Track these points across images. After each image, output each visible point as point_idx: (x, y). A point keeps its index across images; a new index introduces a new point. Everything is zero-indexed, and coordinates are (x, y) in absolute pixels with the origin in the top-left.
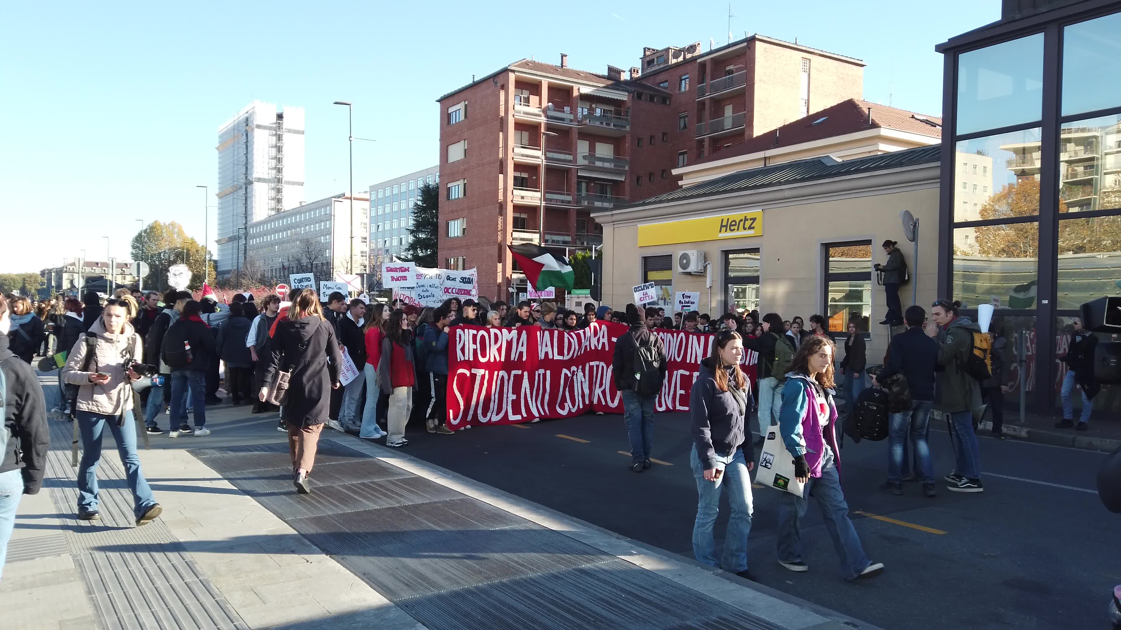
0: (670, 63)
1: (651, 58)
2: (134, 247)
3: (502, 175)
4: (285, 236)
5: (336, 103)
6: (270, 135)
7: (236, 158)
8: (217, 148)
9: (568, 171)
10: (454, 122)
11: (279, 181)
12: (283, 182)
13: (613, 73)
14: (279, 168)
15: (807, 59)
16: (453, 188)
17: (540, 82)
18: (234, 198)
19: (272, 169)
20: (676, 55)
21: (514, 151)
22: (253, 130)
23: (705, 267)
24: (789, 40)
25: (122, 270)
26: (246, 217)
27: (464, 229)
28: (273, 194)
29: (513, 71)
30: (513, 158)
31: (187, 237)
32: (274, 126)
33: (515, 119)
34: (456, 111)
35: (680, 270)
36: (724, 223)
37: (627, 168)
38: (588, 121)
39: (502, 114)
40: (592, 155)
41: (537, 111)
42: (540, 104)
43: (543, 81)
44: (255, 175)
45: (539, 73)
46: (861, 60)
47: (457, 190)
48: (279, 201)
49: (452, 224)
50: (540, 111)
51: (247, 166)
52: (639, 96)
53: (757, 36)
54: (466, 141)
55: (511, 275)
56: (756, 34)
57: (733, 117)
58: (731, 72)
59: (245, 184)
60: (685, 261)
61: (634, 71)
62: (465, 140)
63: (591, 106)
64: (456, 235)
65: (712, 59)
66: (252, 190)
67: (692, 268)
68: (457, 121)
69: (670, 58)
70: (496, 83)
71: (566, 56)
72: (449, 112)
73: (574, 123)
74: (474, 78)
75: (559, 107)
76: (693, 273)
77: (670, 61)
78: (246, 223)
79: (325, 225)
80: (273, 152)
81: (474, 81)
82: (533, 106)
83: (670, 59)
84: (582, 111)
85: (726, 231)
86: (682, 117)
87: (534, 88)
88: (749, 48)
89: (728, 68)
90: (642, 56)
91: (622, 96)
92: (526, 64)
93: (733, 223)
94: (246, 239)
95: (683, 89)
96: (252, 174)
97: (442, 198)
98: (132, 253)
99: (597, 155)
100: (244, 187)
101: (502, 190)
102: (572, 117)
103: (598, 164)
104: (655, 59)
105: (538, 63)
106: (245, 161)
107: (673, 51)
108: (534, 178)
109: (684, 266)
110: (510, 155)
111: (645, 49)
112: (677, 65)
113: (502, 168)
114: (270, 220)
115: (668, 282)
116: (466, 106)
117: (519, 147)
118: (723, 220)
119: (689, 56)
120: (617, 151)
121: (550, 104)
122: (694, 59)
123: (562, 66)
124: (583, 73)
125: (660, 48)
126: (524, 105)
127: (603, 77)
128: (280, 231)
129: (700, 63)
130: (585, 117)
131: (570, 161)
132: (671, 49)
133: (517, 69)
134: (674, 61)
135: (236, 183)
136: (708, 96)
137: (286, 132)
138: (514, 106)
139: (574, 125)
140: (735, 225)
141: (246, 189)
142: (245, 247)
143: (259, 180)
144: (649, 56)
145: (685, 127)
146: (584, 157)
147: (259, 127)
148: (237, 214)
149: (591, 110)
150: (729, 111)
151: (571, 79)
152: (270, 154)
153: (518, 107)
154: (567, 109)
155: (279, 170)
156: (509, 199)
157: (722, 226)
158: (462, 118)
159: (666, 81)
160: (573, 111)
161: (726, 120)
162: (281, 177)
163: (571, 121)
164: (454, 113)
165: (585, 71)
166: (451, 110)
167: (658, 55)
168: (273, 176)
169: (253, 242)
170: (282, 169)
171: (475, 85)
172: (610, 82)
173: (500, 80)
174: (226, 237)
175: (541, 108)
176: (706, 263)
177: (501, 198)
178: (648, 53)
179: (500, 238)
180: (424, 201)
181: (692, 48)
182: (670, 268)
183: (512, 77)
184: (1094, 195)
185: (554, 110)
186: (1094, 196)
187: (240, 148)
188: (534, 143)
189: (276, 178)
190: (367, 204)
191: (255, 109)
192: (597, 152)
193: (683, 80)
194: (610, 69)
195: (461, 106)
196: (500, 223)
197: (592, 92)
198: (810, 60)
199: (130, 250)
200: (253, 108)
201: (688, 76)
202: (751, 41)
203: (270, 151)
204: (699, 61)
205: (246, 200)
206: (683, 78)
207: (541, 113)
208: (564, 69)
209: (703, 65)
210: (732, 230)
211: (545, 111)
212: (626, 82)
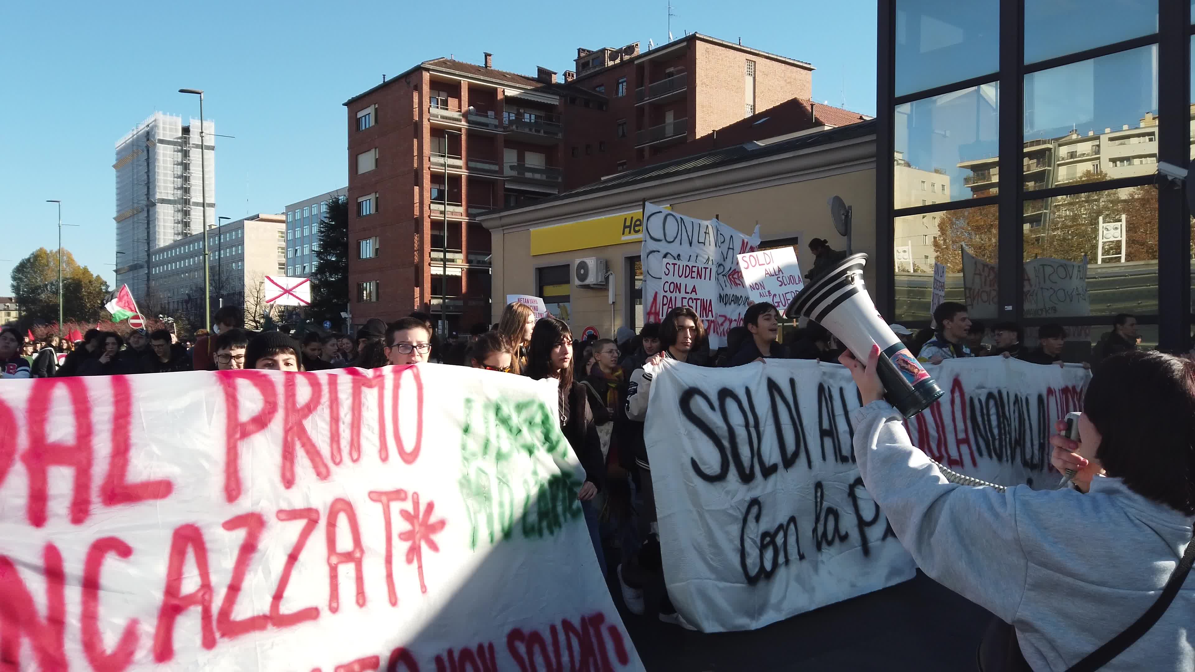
0: (606, 66)
1: (586, 59)
2: (14, 278)
3: (418, 187)
4: (191, 264)
5: (182, 91)
6: (174, 151)
7: (135, 177)
8: (114, 166)
9: (493, 183)
10: (364, 128)
11: (186, 202)
12: (191, 203)
13: (544, 75)
14: (186, 188)
15: (752, 61)
16: (364, 202)
17: (459, 82)
18: (133, 222)
19: (178, 189)
20: (613, 57)
21: (431, 160)
22: (155, 145)
23: (607, 279)
24: (732, 41)
25: (5, 305)
26: (148, 244)
27: (377, 250)
28: (179, 216)
29: (428, 70)
30: (429, 168)
31: (79, 266)
32: (179, 140)
33: (431, 124)
34: (365, 116)
35: (577, 282)
36: (628, 224)
37: (560, 180)
38: (514, 127)
39: (416, 118)
40: (521, 167)
41: (456, 115)
42: (460, 106)
43: (462, 81)
44: (158, 196)
45: (457, 72)
46: (810, 64)
47: (368, 206)
48: (186, 225)
49: (363, 244)
50: (460, 115)
51: (149, 184)
52: (573, 101)
53: (697, 35)
54: (377, 150)
55: (430, 301)
56: (696, 33)
57: (675, 124)
58: (671, 74)
59: (147, 206)
60: (582, 272)
61: (569, 75)
62: (376, 148)
63: (518, 110)
64: (368, 257)
65: (650, 60)
66: (155, 213)
67: (591, 279)
68: (367, 127)
69: (606, 59)
70: (409, 83)
71: (490, 55)
72: (358, 117)
73: (499, 129)
74: (384, 78)
75: (481, 110)
76: (592, 286)
77: (606, 64)
78: (149, 249)
79: (237, 250)
80: (179, 170)
81: (384, 81)
82: (452, 110)
83: (606, 61)
84: (508, 116)
85: (630, 233)
86: (620, 125)
87: (453, 89)
88: (690, 48)
89: (668, 71)
90: (576, 57)
91: (553, 100)
92: (444, 63)
93: (638, 223)
94: (148, 268)
95: (620, 95)
96: (154, 194)
97: (352, 215)
98: (13, 286)
99: (526, 166)
100: (146, 209)
101: (418, 204)
102: (496, 122)
103: (528, 175)
104: (591, 61)
105: (459, 63)
106: (146, 180)
107: (609, 52)
108: (456, 190)
109: (583, 278)
110: (426, 164)
111: (579, 50)
112: (615, 67)
113: (418, 180)
114: (176, 245)
115: (566, 299)
116: (376, 109)
117: (436, 155)
118: (626, 219)
119: (626, 58)
120: (550, 161)
121: (472, 107)
122: (631, 61)
123: (486, 67)
124: (509, 74)
125: (595, 49)
126: (441, 108)
127: (533, 79)
128: (187, 258)
129: (638, 65)
130: (511, 122)
131: (495, 172)
132: (607, 50)
133: (431, 67)
134: (611, 63)
135: (135, 205)
136: (647, 101)
137: (193, 147)
138: (429, 109)
139: (499, 132)
140: (640, 225)
141: (148, 211)
142: (148, 277)
143: (163, 201)
144: (584, 57)
145: (624, 135)
146: (512, 168)
147: (162, 141)
148: (138, 239)
149: (519, 116)
150: (670, 118)
151: (494, 80)
152: (175, 173)
153: (433, 111)
154: (491, 113)
155: (186, 191)
156: (426, 214)
157: (625, 227)
158: (372, 123)
159: (602, 85)
160: (498, 116)
161: (667, 128)
162: (188, 198)
163: (496, 126)
164: (364, 118)
165: (512, 72)
166: (360, 115)
167: (593, 56)
168: (179, 196)
169: (156, 271)
170: (189, 188)
171: (386, 86)
172: (539, 85)
173: (413, 79)
174: (126, 266)
175: (460, 111)
176: (609, 273)
177: (417, 212)
178: (582, 55)
179: (416, 259)
180: (332, 218)
181: (630, 49)
182: (568, 282)
183: (426, 76)
184: (1045, 209)
185: (477, 115)
186: (1045, 211)
187: (140, 166)
188: (455, 152)
189: (182, 198)
190: (283, 226)
191: (157, 121)
192: (526, 162)
193: (620, 83)
194: (541, 71)
195: (371, 110)
196: (416, 242)
197: (519, 94)
198: (755, 62)
199: (11, 282)
200: (155, 120)
201: (625, 79)
202: (692, 40)
203: (176, 169)
204: (636, 62)
205: (148, 224)
206: (620, 81)
207: (461, 117)
208: (488, 70)
209: (641, 66)
210: (636, 232)
211: (465, 115)
212: (558, 85)
